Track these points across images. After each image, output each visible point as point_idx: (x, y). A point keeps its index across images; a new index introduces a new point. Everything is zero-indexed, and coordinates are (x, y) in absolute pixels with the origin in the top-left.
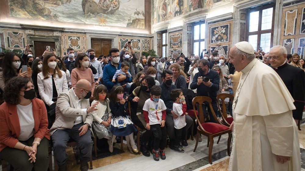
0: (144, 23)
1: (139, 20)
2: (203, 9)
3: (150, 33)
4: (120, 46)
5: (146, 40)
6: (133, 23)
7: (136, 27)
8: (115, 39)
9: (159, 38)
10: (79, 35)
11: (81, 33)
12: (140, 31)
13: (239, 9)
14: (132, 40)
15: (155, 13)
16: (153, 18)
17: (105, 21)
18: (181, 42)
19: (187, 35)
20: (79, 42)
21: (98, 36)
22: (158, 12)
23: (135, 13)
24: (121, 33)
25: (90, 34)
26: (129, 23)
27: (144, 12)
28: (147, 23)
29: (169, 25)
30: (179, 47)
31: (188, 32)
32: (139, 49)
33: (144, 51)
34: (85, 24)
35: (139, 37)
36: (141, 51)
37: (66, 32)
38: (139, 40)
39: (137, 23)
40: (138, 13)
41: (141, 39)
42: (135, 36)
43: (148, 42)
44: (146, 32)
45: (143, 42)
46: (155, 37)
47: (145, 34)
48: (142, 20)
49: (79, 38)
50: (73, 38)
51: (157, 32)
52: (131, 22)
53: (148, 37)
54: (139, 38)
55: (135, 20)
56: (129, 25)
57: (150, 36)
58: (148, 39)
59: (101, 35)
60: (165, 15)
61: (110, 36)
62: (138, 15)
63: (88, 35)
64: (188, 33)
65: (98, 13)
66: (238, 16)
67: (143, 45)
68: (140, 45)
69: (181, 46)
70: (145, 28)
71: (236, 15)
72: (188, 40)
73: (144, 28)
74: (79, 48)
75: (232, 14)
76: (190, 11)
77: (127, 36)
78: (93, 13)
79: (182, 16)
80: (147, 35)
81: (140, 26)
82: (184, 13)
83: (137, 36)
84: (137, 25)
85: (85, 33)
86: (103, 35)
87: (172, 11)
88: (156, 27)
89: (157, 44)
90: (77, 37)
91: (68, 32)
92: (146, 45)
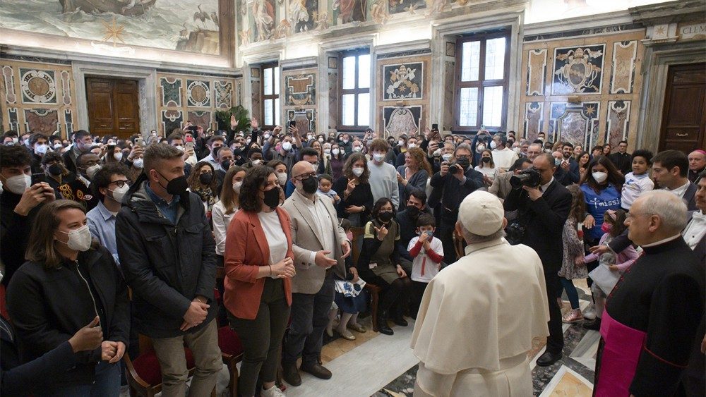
0: (217, 40)
1: (206, 33)
2: (365, 24)
3: (233, 66)
4: (161, 95)
5: (224, 83)
6: (192, 40)
7: (200, 50)
8: (147, 79)
9: (254, 79)
10: (50, 66)
11: (56, 61)
12: (208, 60)
14: (191, 82)
15: (246, 20)
16: (240, 30)
17: (119, 33)
18: (314, 93)
19: (327, 77)
20: (54, 86)
21: (104, 71)
22: (252, 18)
23: (197, 16)
24: (164, 63)
25: (82, 66)
26: (183, 40)
27: (217, 15)
28: (225, 42)
29: (284, 50)
30: (308, 103)
31: (330, 70)
32: (208, 104)
33: (219, 109)
34: (67, 38)
35: (207, 74)
36: (212, 109)
37: (12, 57)
38: (208, 84)
39: (203, 40)
40: (203, 17)
41: (214, 81)
42: (198, 73)
43: (228, 88)
44: (222, 64)
45: (216, 87)
46: (245, 76)
47: (221, 69)
48: (212, 35)
49: (51, 73)
50: (34, 74)
51: (250, 65)
52: (188, 36)
53: (227, 76)
54: (208, 78)
55: (197, 33)
56: (182, 45)
57: (233, 74)
58: (229, 80)
59: (111, 68)
60: (272, 26)
61: (135, 71)
62: (203, 20)
63: (76, 68)
64: (329, 74)
65: (102, 12)
67: (217, 94)
68: (209, 94)
69: (314, 101)
70: (221, 54)
71: (437, 46)
72: (330, 89)
73: (217, 52)
74: (54, 100)
75: (430, 42)
76: (335, 24)
77: (178, 71)
78: (88, 11)
79: (315, 32)
80: (225, 70)
81: (208, 48)
82: (319, 27)
83: (202, 74)
84: (202, 46)
85: (69, 62)
86: (117, 69)
87: (289, 19)
88: (247, 52)
89: (250, 93)
90: (47, 72)
91: (19, 57)
92: (224, 94)
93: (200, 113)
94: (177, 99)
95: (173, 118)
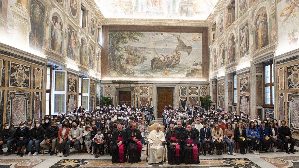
0: (202, 72)
1: (197, 70)
2: (235, 62)
3: (208, 80)
4: (180, 92)
5: (203, 87)
6: (192, 73)
7: (195, 76)
8: (175, 87)
9: (214, 85)
10: (148, 85)
11: (149, 84)
12: (198, 79)
13: (254, 64)
14: (191, 87)
16: (210, 67)
17: (168, 74)
18: (224, 90)
19: (228, 84)
20: (148, 91)
21: (162, 85)
22: (212, 63)
23: (194, 65)
24: (181, 82)
25: (156, 84)
26: (188, 73)
28: (205, 72)
29: (218, 74)
30: (223, 94)
31: (229, 81)
32: (197, 95)
33: (201, 96)
34: (153, 77)
35: (197, 84)
36: (198, 96)
37: (139, 83)
38: (197, 87)
39: (196, 73)
40: (196, 65)
41: (199, 86)
42: (193, 84)
43: (205, 88)
44: (204, 80)
45: (200, 88)
46: (210, 84)
47: (202, 82)
48: (199, 70)
49: (148, 87)
50: (143, 88)
51: (212, 80)
52: (190, 72)
53: (205, 84)
54: (197, 86)
55: (193, 70)
56: (188, 75)
57: (207, 83)
58: (206, 86)
59: (164, 84)
60: (216, 66)
61: (171, 85)
62: (196, 66)
63: (154, 85)
65: (163, 68)
66: (254, 70)
67: (201, 91)
68: (197, 91)
70: (203, 76)
71: (252, 69)
72: (229, 88)
73: (202, 76)
74: (148, 95)
75: (249, 68)
76: (229, 63)
77: (186, 84)
78: (159, 68)
79: (225, 67)
80: (204, 82)
81: (198, 75)
82: (225, 65)
83: (195, 84)
84: (195, 74)
85: (152, 84)
87: (219, 63)
88: (211, 76)
89: (212, 90)
90: (147, 87)
91: (140, 84)
92: (203, 91)
93: (193, 98)
94: (185, 93)
95: (183, 100)
